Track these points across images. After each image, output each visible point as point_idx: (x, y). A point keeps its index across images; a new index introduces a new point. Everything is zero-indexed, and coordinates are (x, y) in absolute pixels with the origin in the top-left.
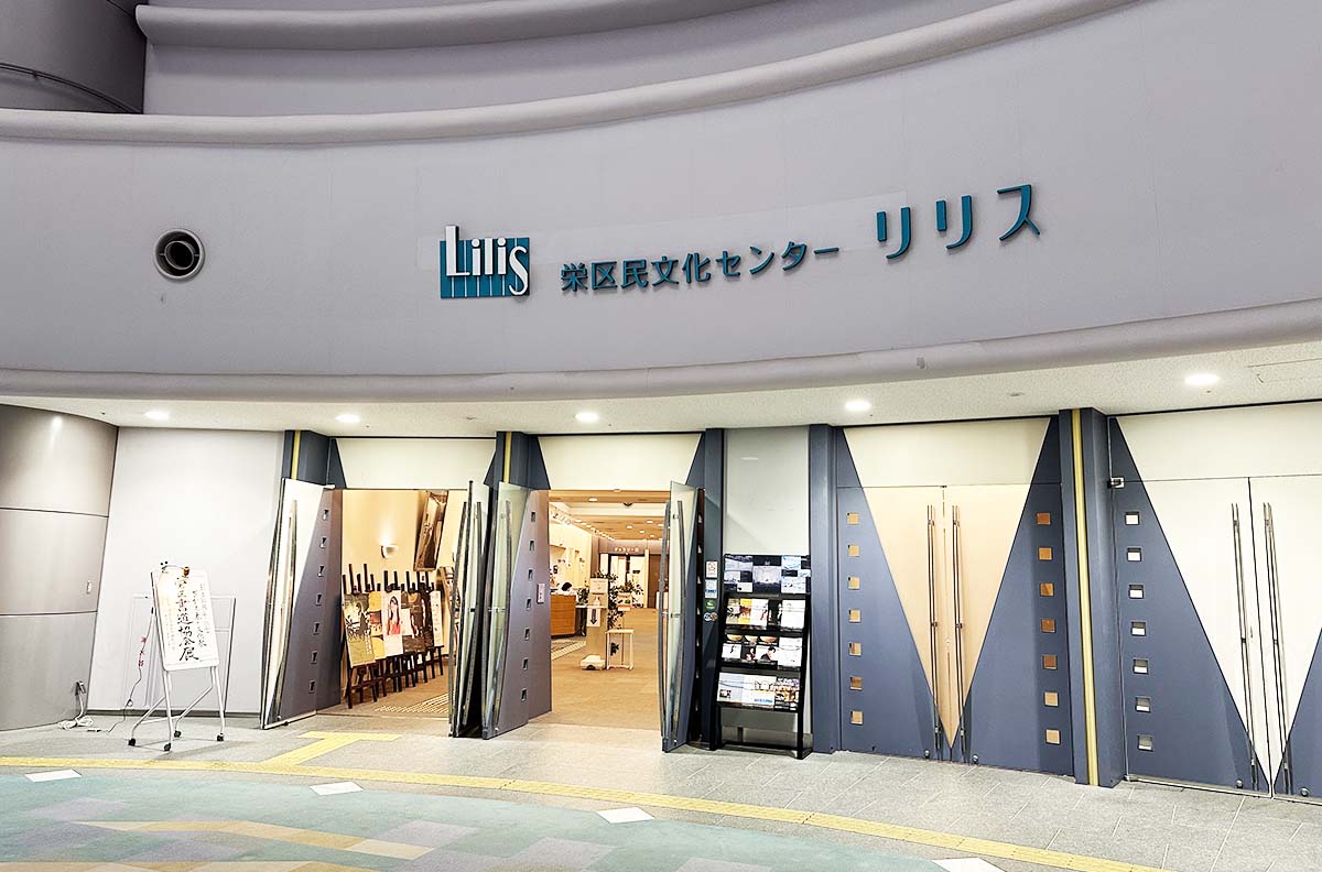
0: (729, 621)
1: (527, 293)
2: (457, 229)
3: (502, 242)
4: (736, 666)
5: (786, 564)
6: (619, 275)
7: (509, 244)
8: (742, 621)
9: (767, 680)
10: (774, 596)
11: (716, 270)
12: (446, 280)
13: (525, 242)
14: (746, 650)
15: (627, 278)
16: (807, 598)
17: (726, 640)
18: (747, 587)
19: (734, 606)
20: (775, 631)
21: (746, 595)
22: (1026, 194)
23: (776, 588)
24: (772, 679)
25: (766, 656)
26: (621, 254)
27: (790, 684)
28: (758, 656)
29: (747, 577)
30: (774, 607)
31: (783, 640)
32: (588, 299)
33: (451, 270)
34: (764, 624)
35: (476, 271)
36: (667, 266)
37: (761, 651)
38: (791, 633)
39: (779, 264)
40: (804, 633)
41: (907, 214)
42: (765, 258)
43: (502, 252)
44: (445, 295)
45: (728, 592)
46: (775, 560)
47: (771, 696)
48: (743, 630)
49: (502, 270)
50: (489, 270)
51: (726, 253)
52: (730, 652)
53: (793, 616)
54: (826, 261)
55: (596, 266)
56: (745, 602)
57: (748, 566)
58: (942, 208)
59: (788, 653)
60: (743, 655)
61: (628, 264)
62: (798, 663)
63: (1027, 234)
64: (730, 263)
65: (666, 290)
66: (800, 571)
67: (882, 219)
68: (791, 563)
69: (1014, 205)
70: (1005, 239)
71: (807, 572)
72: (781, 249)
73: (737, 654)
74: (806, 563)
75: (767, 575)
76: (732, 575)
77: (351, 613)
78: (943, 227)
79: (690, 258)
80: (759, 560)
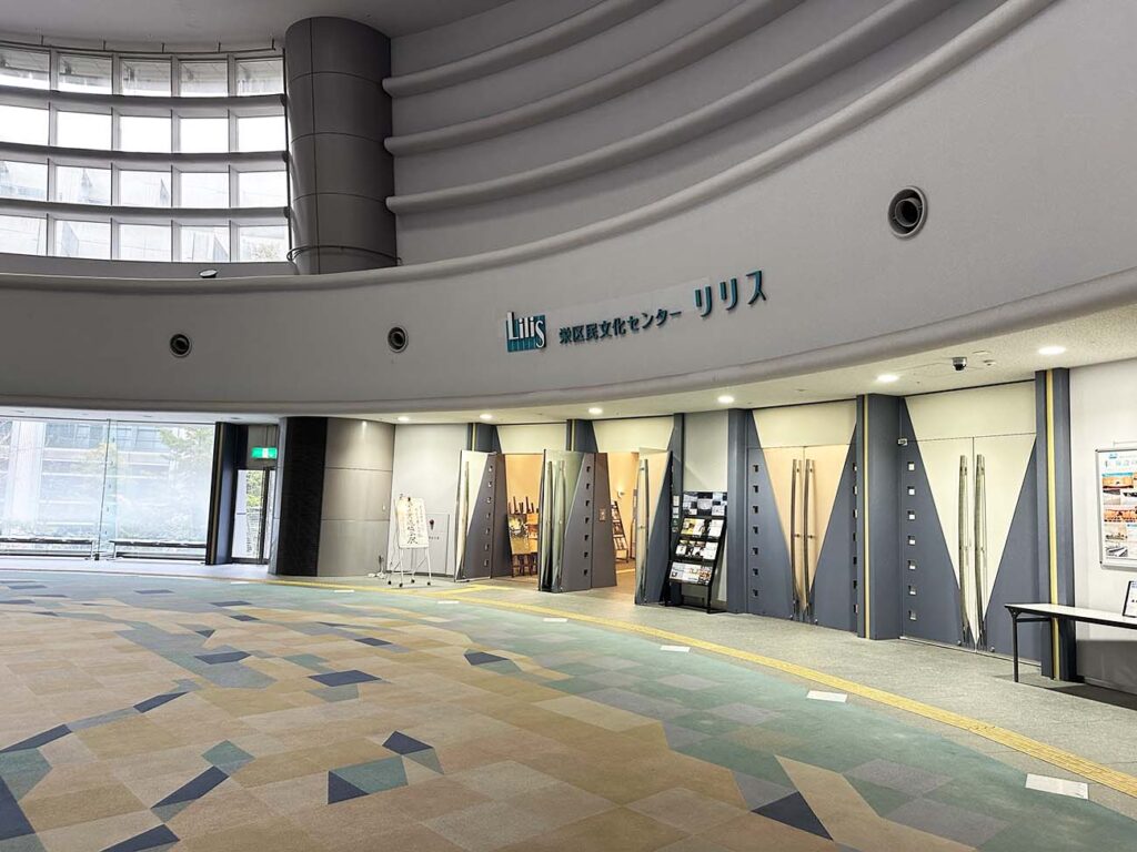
0: (683, 532)
1: (545, 346)
2: (513, 314)
3: (532, 319)
4: (682, 559)
5: (715, 497)
6: (585, 332)
7: (535, 320)
8: (689, 532)
9: (697, 567)
10: (707, 516)
11: (627, 327)
12: (509, 342)
13: (543, 318)
14: (688, 550)
15: (588, 334)
16: (724, 518)
17: (679, 543)
18: (694, 512)
19: (686, 524)
20: (705, 538)
21: (694, 517)
22: (759, 276)
23: (709, 512)
24: (699, 567)
25: (698, 553)
26: (585, 321)
27: (708, 570)
28: (694, 553)
29: (695, 505)
30: (707, 524)
31: (708, 544)
32: (572, 346)
33: (511, 337)
34: (700, 534)
35: (522, 337)
36: (605, 326)
37: (696, 550)
38: (713, 540)
39: (656, 322)
40: (720, 541)
41: (709, 290)
42: (649, 318)
43: (532, 324)
44: (510, 350)
45: (685, 514)
46: (710, 495)
47: (697, 577)
48: (691, 538)
49: (533, 335)
50: (527, 336)
51: (631, 318)
52: (681, 550)
53: (716, 529)
54: (676, 319)
55: (574, 328)
56: (692, 521)
57: (694, 499)
58: (724, 285)
59: (709, 552)
60: (687, 553)
61: (588, 326)
62: (713, 558)
63: (760, 299)
64: (634, 322)
65: (606, 339)
66: (722, 502)
67: (699, 293)
68: (716, 497)
69: (753, 282)
70: (751, 303)
71: (726, 503)
72: (656, 314)
73: (683, 552)
74: (725, 498)
75: (705, 504)
76: (687, 505)
77: (514, 524)
78: (725, 297)
79: (616, 320)
80: (702, 495)
